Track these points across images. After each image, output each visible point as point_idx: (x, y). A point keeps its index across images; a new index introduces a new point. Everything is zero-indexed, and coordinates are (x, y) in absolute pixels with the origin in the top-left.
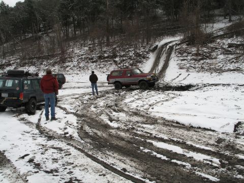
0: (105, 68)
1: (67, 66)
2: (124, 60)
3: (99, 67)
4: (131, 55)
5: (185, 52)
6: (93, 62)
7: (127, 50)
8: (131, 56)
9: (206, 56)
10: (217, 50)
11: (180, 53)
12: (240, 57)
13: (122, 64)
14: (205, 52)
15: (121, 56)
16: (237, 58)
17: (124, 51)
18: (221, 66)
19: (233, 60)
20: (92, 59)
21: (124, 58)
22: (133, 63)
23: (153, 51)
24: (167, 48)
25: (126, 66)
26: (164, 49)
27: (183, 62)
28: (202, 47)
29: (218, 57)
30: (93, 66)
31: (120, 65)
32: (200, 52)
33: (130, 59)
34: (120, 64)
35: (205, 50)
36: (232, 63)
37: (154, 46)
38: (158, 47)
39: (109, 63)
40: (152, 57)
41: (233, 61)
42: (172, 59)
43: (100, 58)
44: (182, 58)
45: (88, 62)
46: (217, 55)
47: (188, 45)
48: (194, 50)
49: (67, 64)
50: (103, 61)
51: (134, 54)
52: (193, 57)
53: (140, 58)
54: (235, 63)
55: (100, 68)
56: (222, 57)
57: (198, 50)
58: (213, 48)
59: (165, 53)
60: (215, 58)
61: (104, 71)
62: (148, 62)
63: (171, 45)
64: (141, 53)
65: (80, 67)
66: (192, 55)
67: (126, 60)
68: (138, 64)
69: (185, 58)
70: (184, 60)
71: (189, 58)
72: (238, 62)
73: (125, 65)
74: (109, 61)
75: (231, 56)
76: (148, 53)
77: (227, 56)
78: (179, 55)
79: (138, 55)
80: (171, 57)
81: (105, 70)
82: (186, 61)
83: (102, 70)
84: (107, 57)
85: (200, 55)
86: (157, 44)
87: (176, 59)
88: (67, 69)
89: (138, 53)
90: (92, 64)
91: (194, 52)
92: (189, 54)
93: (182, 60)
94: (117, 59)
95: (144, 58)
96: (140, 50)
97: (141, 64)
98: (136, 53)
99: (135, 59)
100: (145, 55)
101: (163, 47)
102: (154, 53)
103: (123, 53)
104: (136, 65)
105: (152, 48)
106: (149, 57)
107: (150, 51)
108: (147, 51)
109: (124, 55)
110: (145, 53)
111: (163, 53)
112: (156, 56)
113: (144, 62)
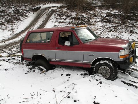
2: (2, 16)
4: (10, 11)
5: (65, 15)
8: (10, 13)
9: (84, 21)
10: (96, 17)
11: (59, 15)
12: (118, 26)
14: (84, 17)
15: (0, 12)
16: (115, 27)
18: (100, 33)
19: (112, 28)
21: (3, 14)
22: (10, 20)
23: (34, 10)
24: (49, 11)
26: (46, 11)
27: (61, 24)
28: (81, 12)
29: (97, 23)
32: (79, 17)
33: (8, 15)
35: (84, 15)
36: (110, 31)
37: (35, 7)
38: (41, 9)
40: (32, 16)
41: (112, 30)
42: (51, 20)
44: (60, 20)
46: (96, 22)
47: (68, 9)
48: (73, 14)
51: (13, 11)
52: (72, 20)
53: (18, 16)
54: (113, 32)
56: (100, 24)
57: (77, 15)
58: (92, 14)
59: (46, 14)
60: (94, 25)
62: (25, 20)
63: (54, 8)
64: (21, 11)
66: (71, 19)
67: (5, 15)
68: (15, 21)
69: (63, 21)
70: (62, 22)
71: (68, 21)
72: (116, 31)
73: (1, 20)
75: (110, 25)
76: (28, 11)
77: (105, 24)
78: (58, 17)
79: (17, 12)
80: (50, 19)
82: (63, 24)
85: (78, 19)
86: (40, 6)
87: (55, 20)
89: (17, 11)
91: (73, 16)
92: (68, 17)
93: (60, 22)
95: (22, 16)
96: (21, 7)
97: (17, 21)
98: (15, 11)
99: (13, 16)
100: (24, 14)
101: (45, 9)
102: (34, 13)
103: (3, 9)
104: (12, 23)
105: (33, 8)
106: (28, 16)
107: (31, 10)
108: (28, 9)
109: (4, 10)
110: (25, 11)
111: (44, 15)
112: (36, 16)
113: (21, 20)
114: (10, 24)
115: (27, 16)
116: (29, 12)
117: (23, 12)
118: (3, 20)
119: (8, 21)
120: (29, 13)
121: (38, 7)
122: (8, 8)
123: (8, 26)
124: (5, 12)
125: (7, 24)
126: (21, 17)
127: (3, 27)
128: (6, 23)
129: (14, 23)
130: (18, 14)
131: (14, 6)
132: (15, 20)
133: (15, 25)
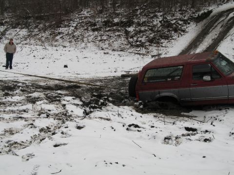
0: (107, 42)
1: (59, 33)
2: (140, 31)
3: (99, 38)
4: (155, 23)
6: (94, 30)
8: (154, 26)
13: (135, 38)
15: (139, 24)
17: (147, 16)
20: (95, 25)
21: (143, 29)
22: (154, 38)
23: (198, 20)
24: (229, 18)
25: (140, 41)
26: (222, 19)
30: (92, 37)
31: (131, 40)
33: (151, 30)
34: (132, 37)
37: (201, 13)
38: (212, 14)
39: (117, 33)
40: (192, 30)
42: (229, 37)
43: (107, 24)
45: (87, 29)
49: (62, 30)
50: (109, 30)
51: (160, 22)
53: (169, 31)
55: (100, 40)
61: (104, 47)
62: (181, 38)
64: (173, 22)
65: (74, 37)
67: (146, 31)
68: (162, 41)
73: (140, 39)
74: (119, 31)
79: (167, 24)
80: (228, 34)
81: (107, 46)
83: (102, 45)
84: (117, 24)
86: (210, 9)
88: (58, 38)
89: (167, 21)
90: (91, 33)
94: (131, 28)
95: (176, 30)
96: (173, 15)
97: (167, 41)
98: (164, 22)
99: (160, 31)
100: (180, 26)
101: (221, 14)
102: (198, 24)
103: (144, 20)
104: (158, 43)
105: (197, 15)
106: (187, 30)
107: (192, 19)
108: (186, 18)
109: (144, 22)
110: (180, 22)
111: (216, 26)
112: (201, 30)
113: (174, 38)
114: (155, 45)
115: (184, 31)
116: (189, 23)
117: (178, 23)
118: (143, 39)
119: (151, 41)
120: (188, 25)
121: (206, 11)
122: (152, 18)
123: (151, 48)
124: (146, 25)
125: (150, 45)
126: (173, 32)
127: (143, 51)
128: (147, 44)
129: (162, 43)
130: (168, 27)
131: (161, 14)
132: (163, 39)
133: (162, 47)
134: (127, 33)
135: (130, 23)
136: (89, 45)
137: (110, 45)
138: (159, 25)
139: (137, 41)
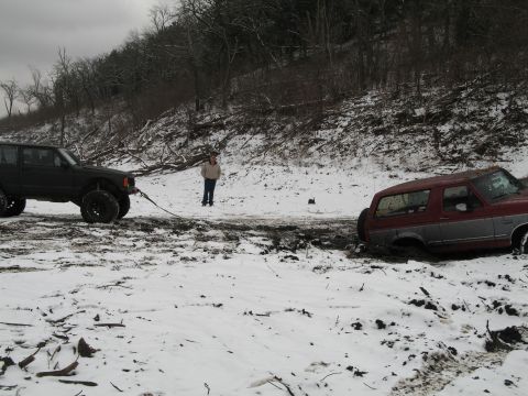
0: (399, 155)
1: (317, 141)
2: (464, 132)
3: (385, 148)
4: (492, 115)
6: (377, 133)
7: (488, 98)
8: (491, 120)
13: (451, 147)
15: (461, 118)
17: (480, 100)
20: (380, 122)
21: (467, 127)
22: (487, 145)
25: (460, 151)
30: (373, 146)
31: (443, 149)
33: (484, 128)
34: (445, 144)
39: (419, 138)
43: (402, 119)
45: (365, 132)
49: (321, 134)
50: (405, 132)
51: (503, 111)
53: (518, 129)
55: (387, 152)
61: (392, 165)
65: (340, 146)
67: (474, 130)
68: (503, 149)
73: (459, 147)
74: (423, 132)
79: (515, 116)
81: (396, 162)
83: (389, 161)
84: (420, 120)
88: (312, 149)
89: (517, 110)
90: (372, 139)
94: (445, 128)
97: (512, 148)
98: (511, 110)
99: (500, 130)
103: (472, 109)
104: (494, 154)
109: (473, 113)
114: (488, 158)
118: (466, 148)
119: (481, 150)
122: (488, 104)
124: (475, 119)
125: (478, 158)
128: (473, 156)
129: (501, 154)
130: (517, 121)
131: (508, 94)
132: (504, 145)
134: (438, 135)
135: (445, 117)
136: (365, 161)
137: (403, 160)
138: (501, 116)
139: (454, 152)
